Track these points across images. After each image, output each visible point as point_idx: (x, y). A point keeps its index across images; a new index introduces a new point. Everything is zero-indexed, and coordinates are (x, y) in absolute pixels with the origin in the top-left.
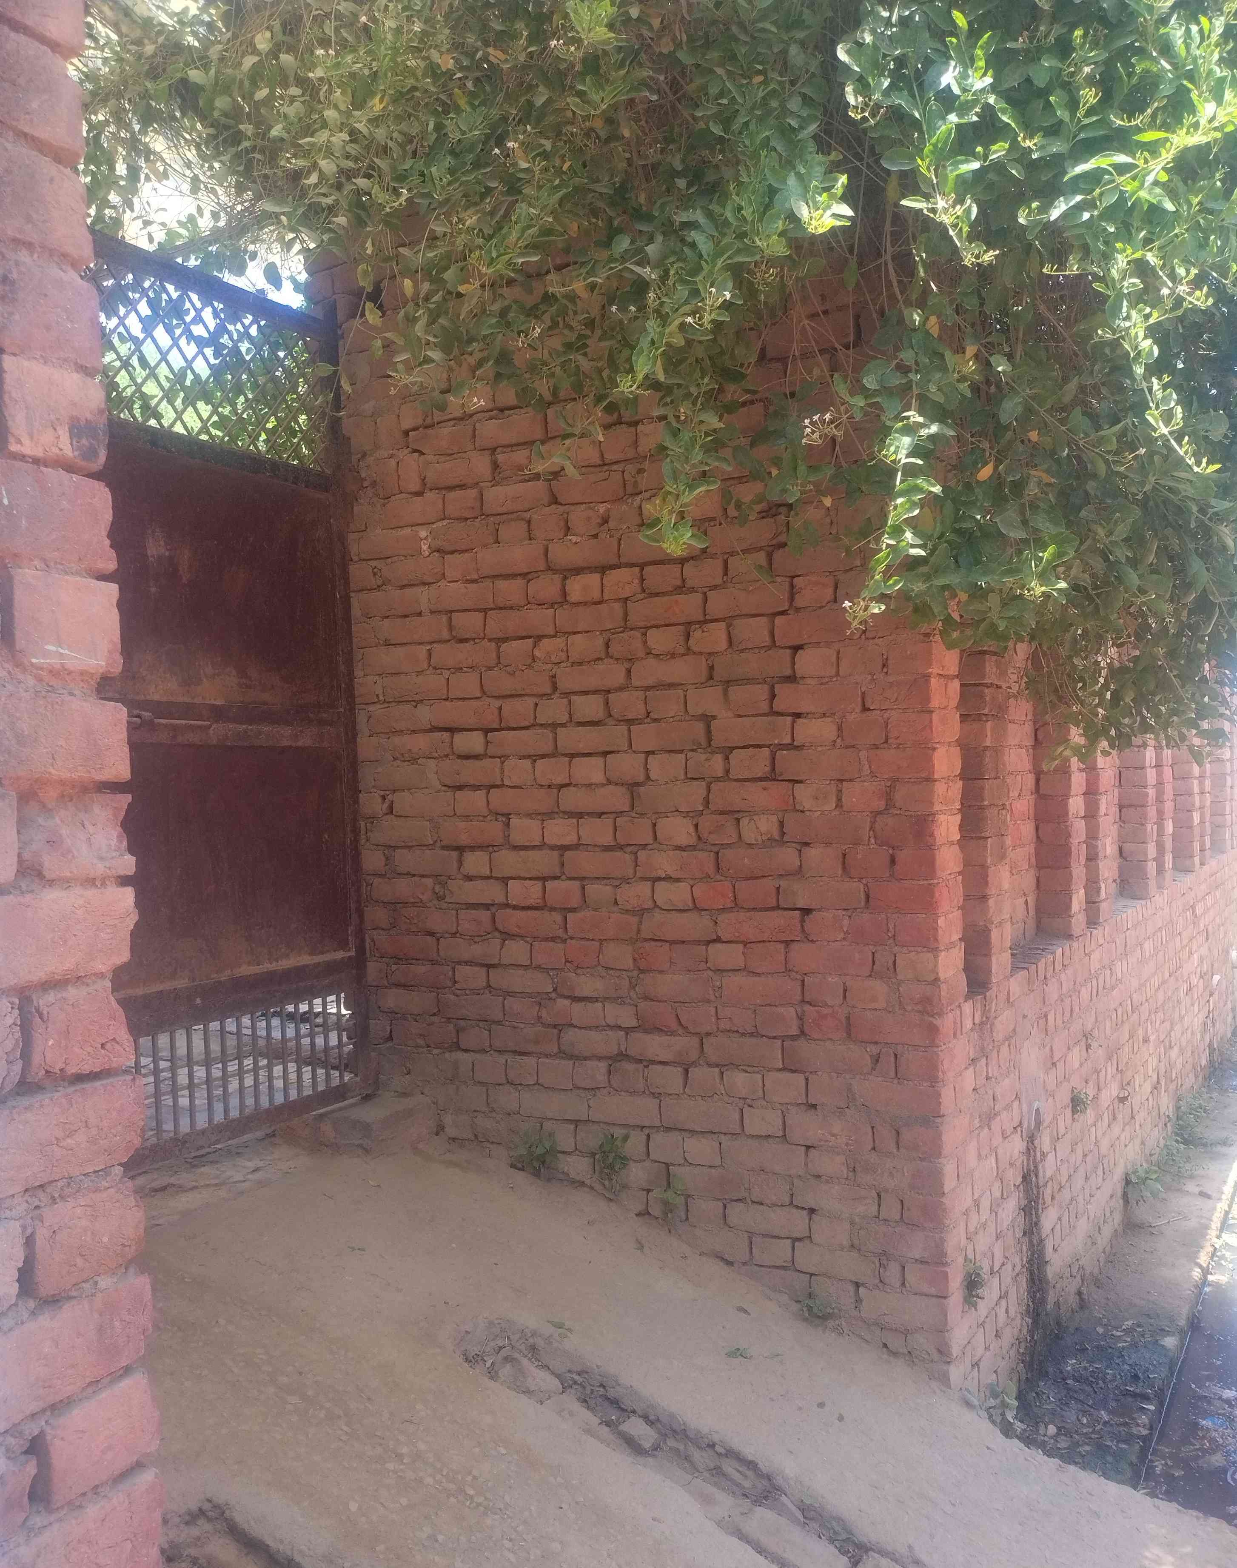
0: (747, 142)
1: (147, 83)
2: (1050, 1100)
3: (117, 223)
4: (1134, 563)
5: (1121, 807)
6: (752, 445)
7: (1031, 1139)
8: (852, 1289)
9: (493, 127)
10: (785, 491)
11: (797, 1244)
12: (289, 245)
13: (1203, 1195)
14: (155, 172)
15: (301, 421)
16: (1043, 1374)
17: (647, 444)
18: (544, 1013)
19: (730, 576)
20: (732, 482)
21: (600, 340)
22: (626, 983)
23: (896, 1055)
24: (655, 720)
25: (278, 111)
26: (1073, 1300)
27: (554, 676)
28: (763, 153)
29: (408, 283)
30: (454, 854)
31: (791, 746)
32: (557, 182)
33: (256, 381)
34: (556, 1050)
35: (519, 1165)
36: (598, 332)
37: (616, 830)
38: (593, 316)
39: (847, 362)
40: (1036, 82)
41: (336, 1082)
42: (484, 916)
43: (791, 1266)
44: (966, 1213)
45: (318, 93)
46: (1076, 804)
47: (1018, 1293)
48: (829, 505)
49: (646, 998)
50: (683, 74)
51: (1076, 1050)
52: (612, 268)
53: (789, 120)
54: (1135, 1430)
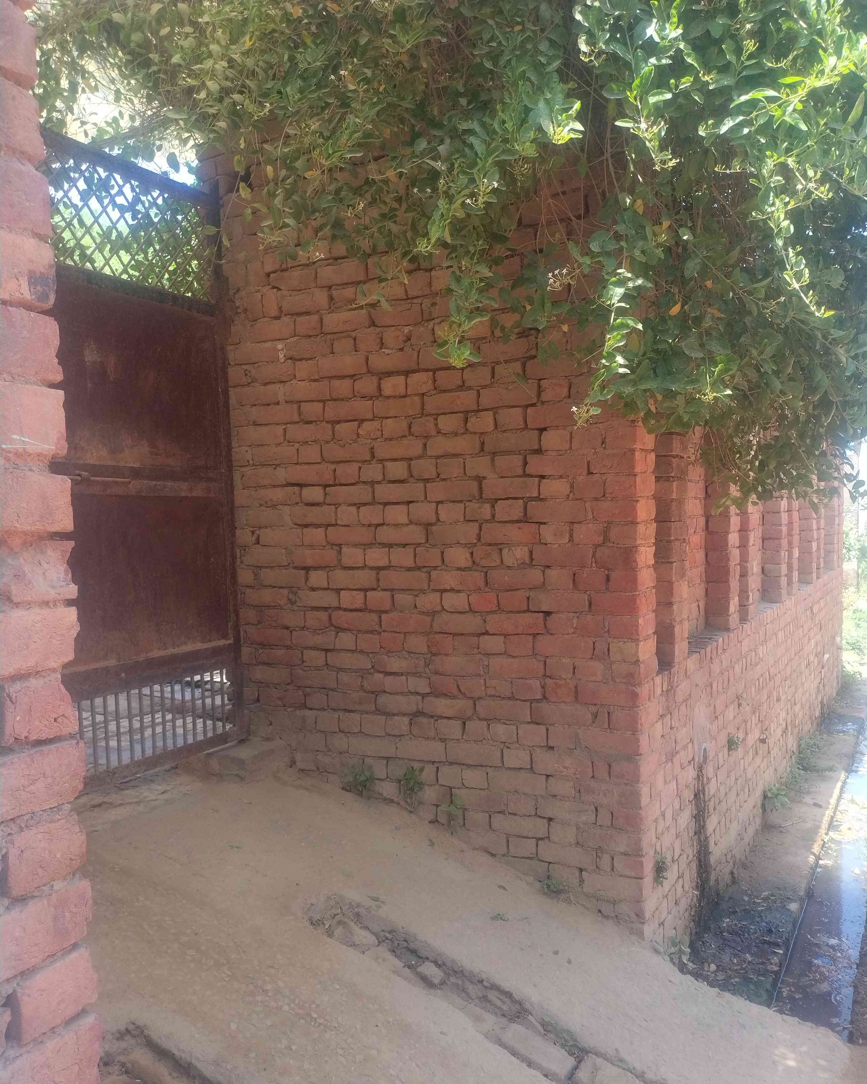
0: (510, 74)
1: (82, 22)
2: (714, 742)
3: (62, 123)
4: (777, 373)
5: (763, 540)
6: (513, 287)
7: (700, 769)
8: (577, 873)
9: (330, 59)
10: (535, 321)
11: (540, 842)
12: (185, 141)
13: (816, 805)
14: (89, 86)
15: (193, 266)
16: (707, 929)
17: (439, 285)
18: (365, 683)
19: (496, 379)
20: (497, 312)
21: (405, 212)
22: (422, 663)
23: (609, 713)
24: (443, 480)
25: (177, 44)
26: (728, 878)
27: (372, 448)
28: (521, 83)
29: (269, 169)
30: (303, 572)
31: (538, 499)
32: (375, 100)
33: (161, 237)
34: (374, 709)
35: (348, 788)
36: (404, 206)
37: (415, 557)
38: (400, 195)
39: (579, 229)
40: (713, 34)
41: (220, 731)
42: (324, 616)
43: (536, 857)
44: (656, 821)
45: (205, 31)
46: (733, 538)
47: (690, 874)
48: (566, 330)
49: (436, 673)
50: (465, 23)
51: (731, 708)
52: (415, 162)
53: (540, 58)
54: (769, 967)
